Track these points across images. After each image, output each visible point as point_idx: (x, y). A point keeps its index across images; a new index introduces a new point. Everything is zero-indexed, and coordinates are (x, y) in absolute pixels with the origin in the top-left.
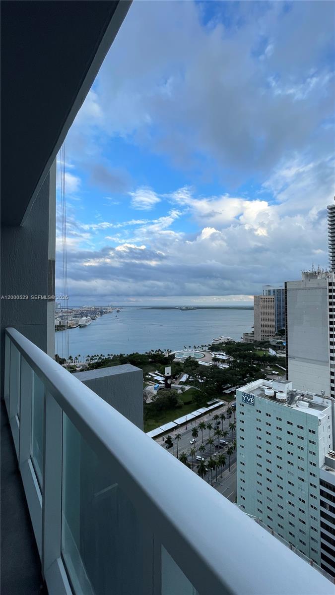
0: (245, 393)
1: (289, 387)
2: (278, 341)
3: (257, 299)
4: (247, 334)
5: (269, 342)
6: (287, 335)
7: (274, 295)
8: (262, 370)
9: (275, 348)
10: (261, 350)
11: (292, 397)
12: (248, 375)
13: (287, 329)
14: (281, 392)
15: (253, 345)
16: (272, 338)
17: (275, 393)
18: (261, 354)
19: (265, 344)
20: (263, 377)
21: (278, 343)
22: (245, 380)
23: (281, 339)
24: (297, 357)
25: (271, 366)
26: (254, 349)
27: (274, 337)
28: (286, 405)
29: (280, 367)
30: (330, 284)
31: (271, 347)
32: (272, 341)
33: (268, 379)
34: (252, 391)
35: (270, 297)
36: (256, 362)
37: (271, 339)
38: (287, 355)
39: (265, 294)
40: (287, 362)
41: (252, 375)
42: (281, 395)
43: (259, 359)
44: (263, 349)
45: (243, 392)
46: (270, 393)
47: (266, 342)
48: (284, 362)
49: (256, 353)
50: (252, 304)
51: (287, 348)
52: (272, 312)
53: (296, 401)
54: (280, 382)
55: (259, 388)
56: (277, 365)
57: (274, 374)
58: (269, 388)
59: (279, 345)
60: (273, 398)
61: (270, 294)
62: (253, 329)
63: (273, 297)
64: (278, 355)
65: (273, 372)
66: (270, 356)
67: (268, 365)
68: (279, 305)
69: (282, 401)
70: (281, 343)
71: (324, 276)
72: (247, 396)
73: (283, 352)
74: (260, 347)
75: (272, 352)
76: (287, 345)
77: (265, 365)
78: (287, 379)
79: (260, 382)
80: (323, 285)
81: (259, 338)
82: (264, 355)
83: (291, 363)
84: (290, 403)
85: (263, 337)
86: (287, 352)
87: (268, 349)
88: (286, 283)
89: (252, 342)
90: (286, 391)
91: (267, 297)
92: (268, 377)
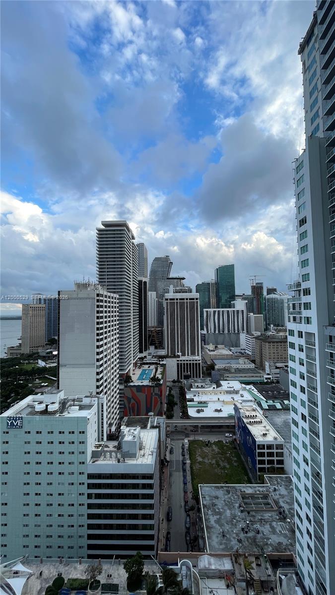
0: (11, 417)
1: (61, 395)
2: (48, 351)
3: (26, 308)
4: (12, 347)
5: (38, 353)
6: (59, 344)
7: (45, 303)
8: (30, 385)
9: (44, 359)
10: (29, 363)
11: (64, 405)
12: (12, 395)
13: (59, 338)
14: (53, 403)
15: (20, 359)
16: (41, 348)
17: (47, 406)
18: (29, 368)
19: (34, 356)
20: (32, 392)
21: (48, 353)
22: (9, 401)
23: (51, 349)
24: (69, 364)
25: (39, 379)
26: (21, 363)
27: (44, 347)
28: (58, 416)
29: (51, 377)
30: (98, 295)
31: (39, 359)
32: (42, 352)
33: (36, 394)
34: (19, 413)
35: (40, 306)
36: (23, 377)
37: (40, 350)
38: (58, 364)
39: (35, 303)
40: (59, 371)
41: (17, 394)
42: (53, 407)
43: (27, 373)
44: (31, 361)
45: (8, 417)
46: (41, 407)
47: (35, 354)
48: (55, 372)
49: (23, 367)
50: (20, 314)
51: (59, 357)
52: (43, 320)
53: (68, 408)
54: (52, 393)
55: (28, 406)
56: (46, 376)
57: (43, 386)
58: (41, 403)
59: (49, 355)
60: (45, 412)
61: (40, 303)
62: (20, 342)
63: (44, 306)
64: (48, 366)
65: (42, 384)
66: (39, 368)
67: (37, 378)
68: (49, 314)
69: (54, 413)
70: (51, 352)
71: (93, 287)
72: (13, 419)
73: (52, 361)
74: (28, 360)
75: (41, 364)
76: (59, 353)
77: (33, 379)
78: (58, 388)
79: (29, 399)
80: (92, 296)
81: (26, 350)
82: (33, 368)
83: (62, 371)
84: (61, 413)
85: (31, 349)
86: (58, 361)
87: (37, 361)
88: (59, 292)
89: (19, 356)
90: (58, 401)
91: (38, 306)
92: (37, 390)
